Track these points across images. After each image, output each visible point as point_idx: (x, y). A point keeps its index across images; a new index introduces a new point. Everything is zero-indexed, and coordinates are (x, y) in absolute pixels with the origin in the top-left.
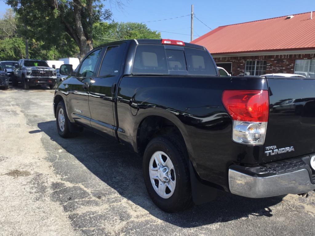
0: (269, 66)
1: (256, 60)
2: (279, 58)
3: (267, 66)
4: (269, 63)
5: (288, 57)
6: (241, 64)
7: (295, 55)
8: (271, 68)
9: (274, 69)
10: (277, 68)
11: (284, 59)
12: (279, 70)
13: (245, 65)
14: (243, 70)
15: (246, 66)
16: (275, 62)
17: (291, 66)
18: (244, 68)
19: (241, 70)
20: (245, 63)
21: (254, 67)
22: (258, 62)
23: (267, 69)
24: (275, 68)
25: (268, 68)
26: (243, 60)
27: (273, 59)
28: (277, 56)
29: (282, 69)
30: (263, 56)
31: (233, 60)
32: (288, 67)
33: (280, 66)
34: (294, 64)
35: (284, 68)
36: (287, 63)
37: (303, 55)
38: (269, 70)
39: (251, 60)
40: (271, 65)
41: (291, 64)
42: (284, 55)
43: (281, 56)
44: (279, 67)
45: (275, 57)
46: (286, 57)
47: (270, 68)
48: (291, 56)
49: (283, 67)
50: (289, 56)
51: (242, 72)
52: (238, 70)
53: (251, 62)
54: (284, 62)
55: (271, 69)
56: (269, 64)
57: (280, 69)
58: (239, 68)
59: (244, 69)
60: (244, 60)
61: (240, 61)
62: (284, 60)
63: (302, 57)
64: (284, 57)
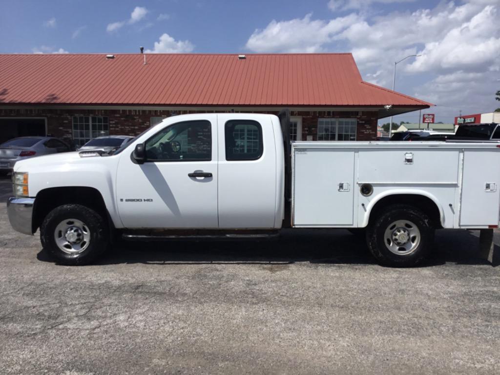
0: (114, 124)
1: (91, 115)
2: (128, 113)
3: (110, 124)
4: (112, 121)
5: (141, 113)
6: (66, 120)
7: (150, 111)
8: (118, 127)
9: (121, 129)
10: (126, 127)
11: (134, 115)
12: (130, 129)
13: (71, 122)
14: (70, 130)
15: (73, 123)
16: (122, 119)
17: (145, 124)
18: (72, 126)
19: (66, 130)
20: (71, 119)
21: (88, 125)
22: (94, 120)
23: (112, 129)
24: (123, 127)
25: (112, 127)
26: (67, 114)
27: (118, 115)
28: (124, 111)
29: (134, 129)
30: (102, 110)
31: (49, 115)
32: (143, 126)
33: (130, 124)
34: (150, 122)
35: (136, 128)
36: (140, 121)
37: (160, 111)
38: (115, 130)
39: (82, 115)
40: (116, 123)
41: (146, 123)
42: (134, 110)
43: (130, 111)
44: (128, 126)
45: (121, 112)
46: (137, 113)
47: (115, 127)
48: (144, 111)
49: (134, 126)
50: (141, 111)
51: (68, 132)
52: (61, 130)
53: (81, 118)
54: (136, 119)
55: (117, 129)
56: (114, 122)
57: (132, 129)
58: (62, 127)
59: (72, 129)
60: (69, 115)
61: (62, 116)
62: (135, 118)
63: (159, 114)
64: (135, 114)
